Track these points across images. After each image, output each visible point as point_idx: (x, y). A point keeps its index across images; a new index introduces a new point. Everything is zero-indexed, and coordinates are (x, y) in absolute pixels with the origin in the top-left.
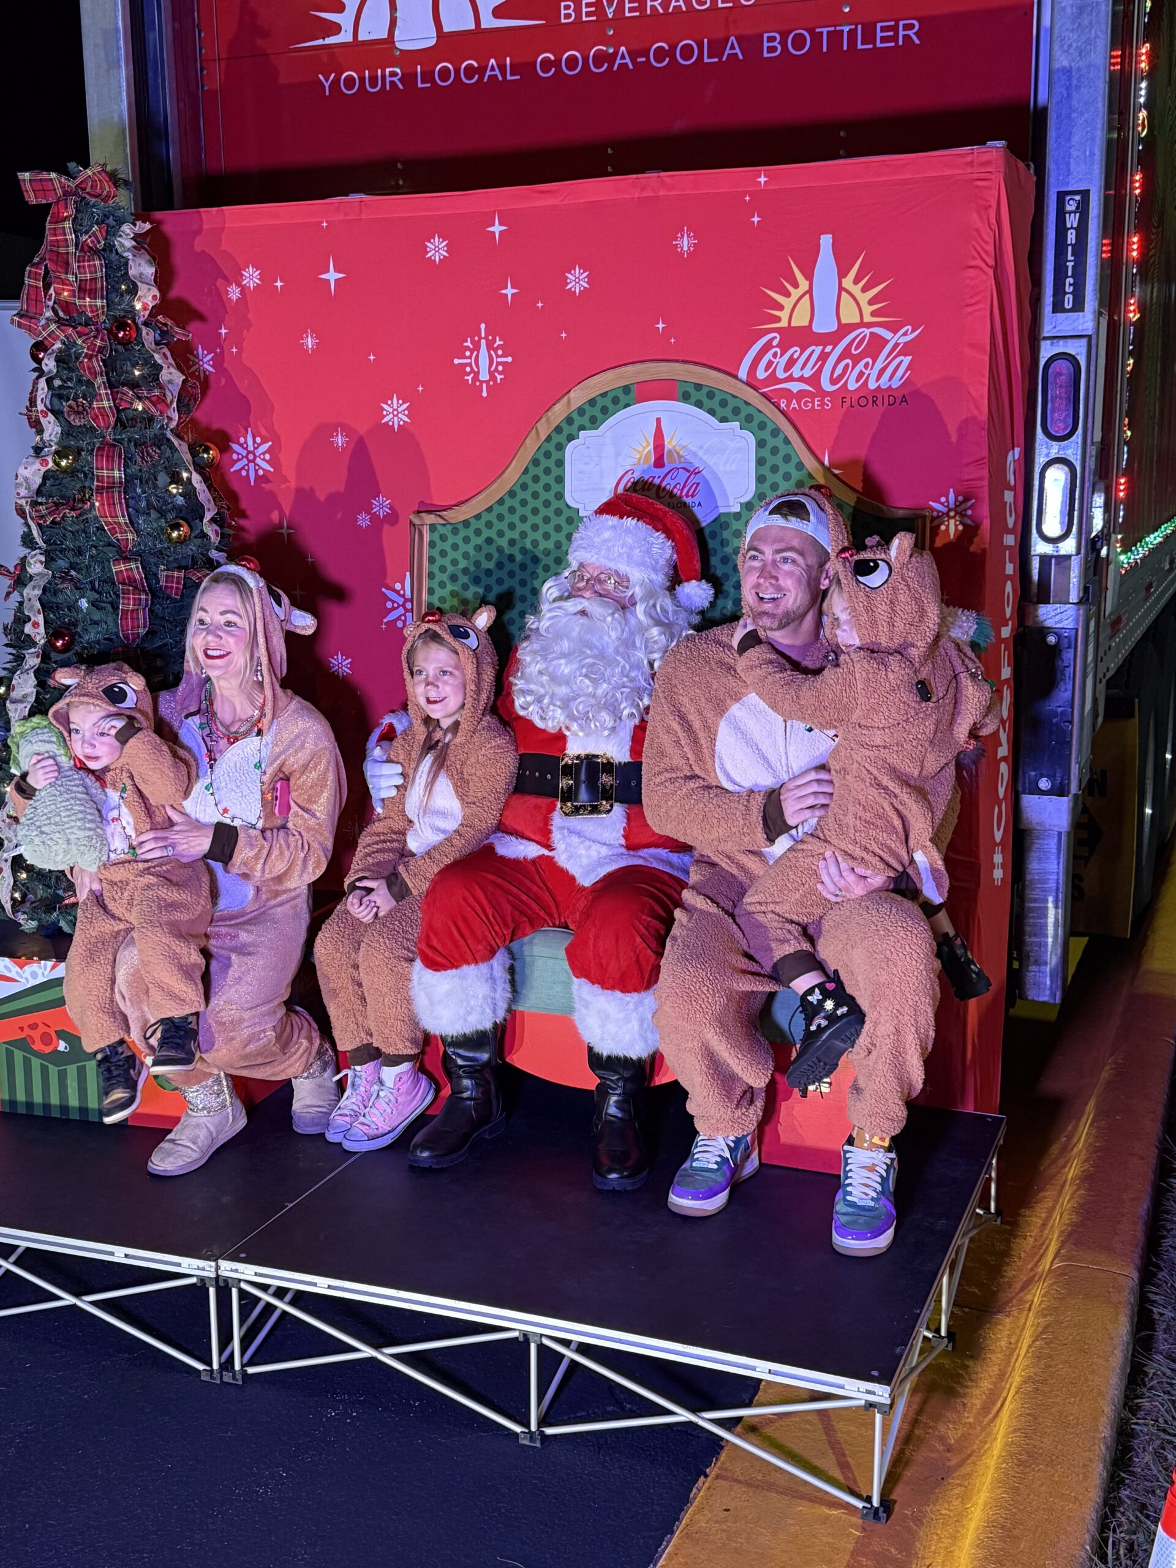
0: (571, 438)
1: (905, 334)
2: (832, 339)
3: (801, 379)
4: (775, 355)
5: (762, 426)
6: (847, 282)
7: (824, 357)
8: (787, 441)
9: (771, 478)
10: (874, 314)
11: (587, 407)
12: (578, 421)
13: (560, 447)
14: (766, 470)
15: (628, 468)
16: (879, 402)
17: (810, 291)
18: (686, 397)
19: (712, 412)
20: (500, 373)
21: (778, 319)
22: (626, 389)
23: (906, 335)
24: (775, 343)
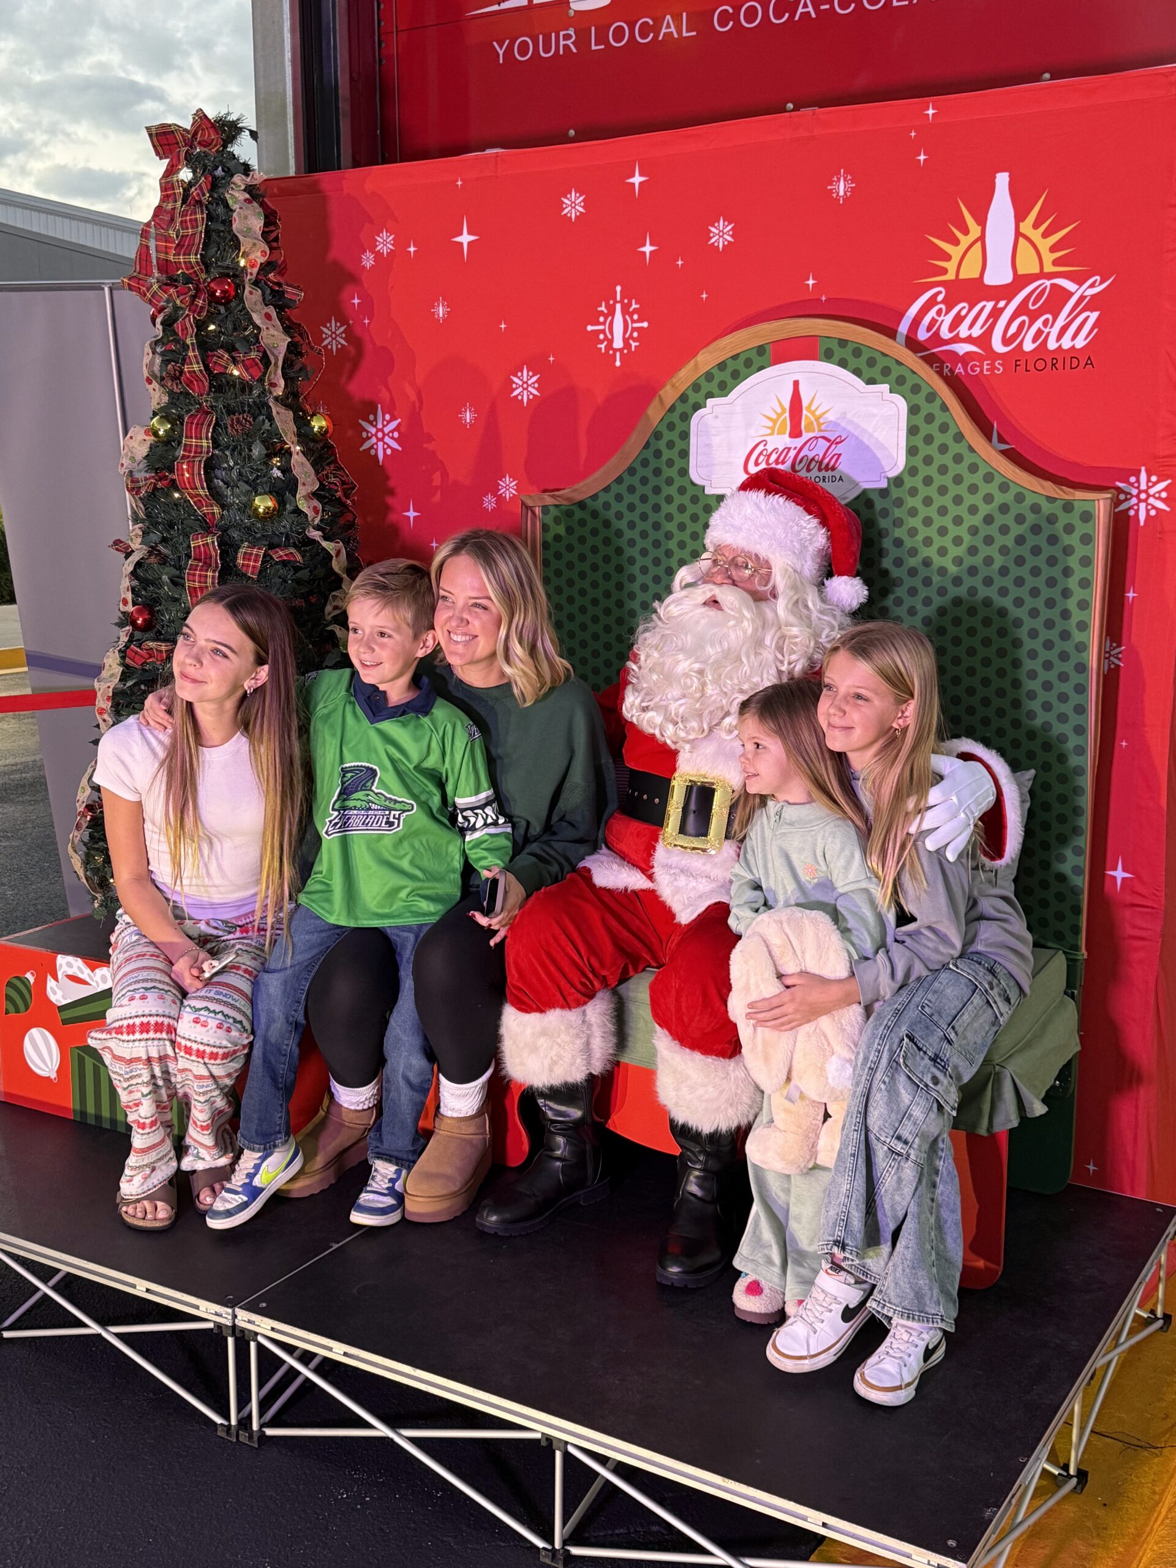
0: (697, 407)
1: (1092, 286)
2: (1006, 292)
3: (969, 340)
4: (939, 312)
5: (916, 389)
6: (1026, 226)
7: (996, 314)
8: (944, 408)
9: (924, 450)
10: (1055, 263)
11: (715, 372)
12: (706, 387)
13: (686, 418)
14: (918, 441)
15: (758, 440)
16: (1059, 365)
17: (982, 238)
18: (828, 356)
19: (857, 372)
20: (635, 340)
21: (944, 271)
22: (761, 350)
23: (1093, 288)
24: (940, 298)
